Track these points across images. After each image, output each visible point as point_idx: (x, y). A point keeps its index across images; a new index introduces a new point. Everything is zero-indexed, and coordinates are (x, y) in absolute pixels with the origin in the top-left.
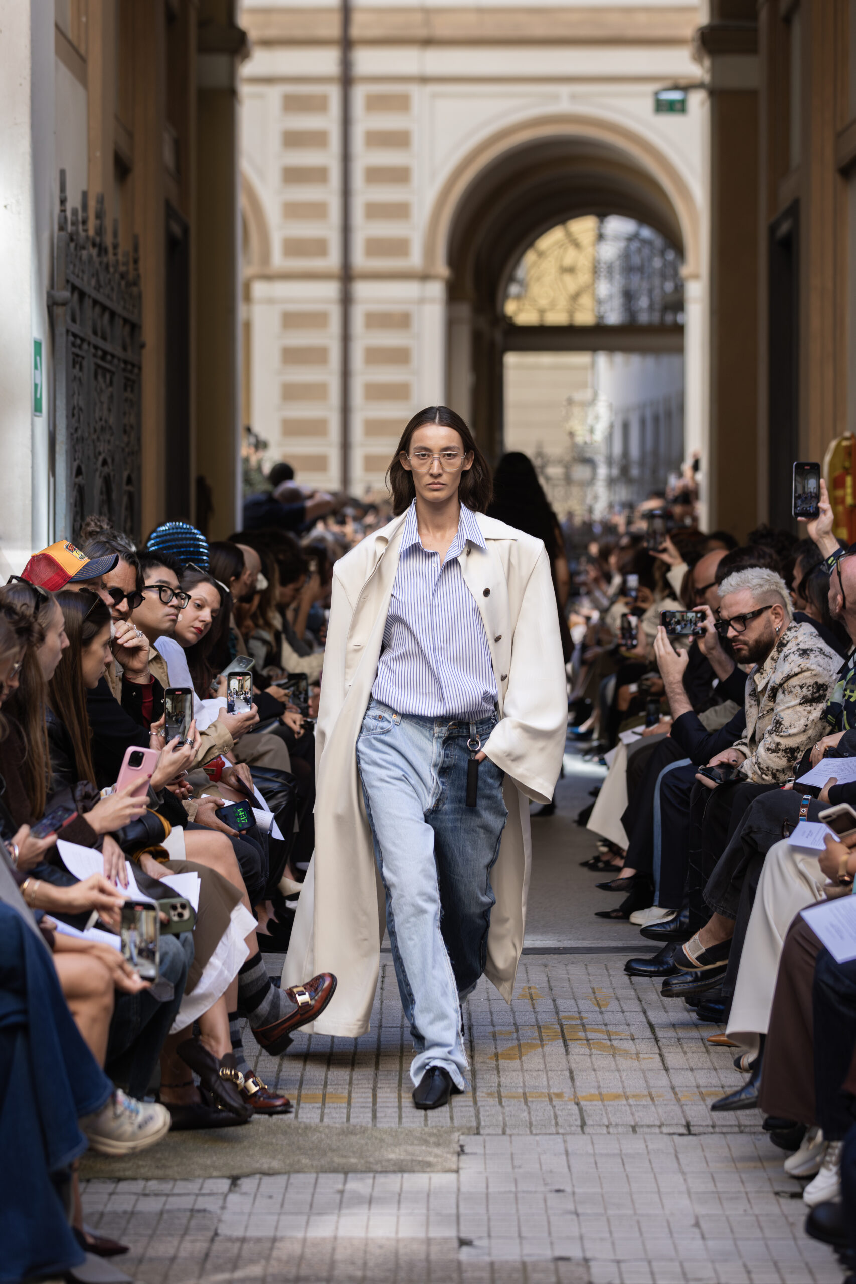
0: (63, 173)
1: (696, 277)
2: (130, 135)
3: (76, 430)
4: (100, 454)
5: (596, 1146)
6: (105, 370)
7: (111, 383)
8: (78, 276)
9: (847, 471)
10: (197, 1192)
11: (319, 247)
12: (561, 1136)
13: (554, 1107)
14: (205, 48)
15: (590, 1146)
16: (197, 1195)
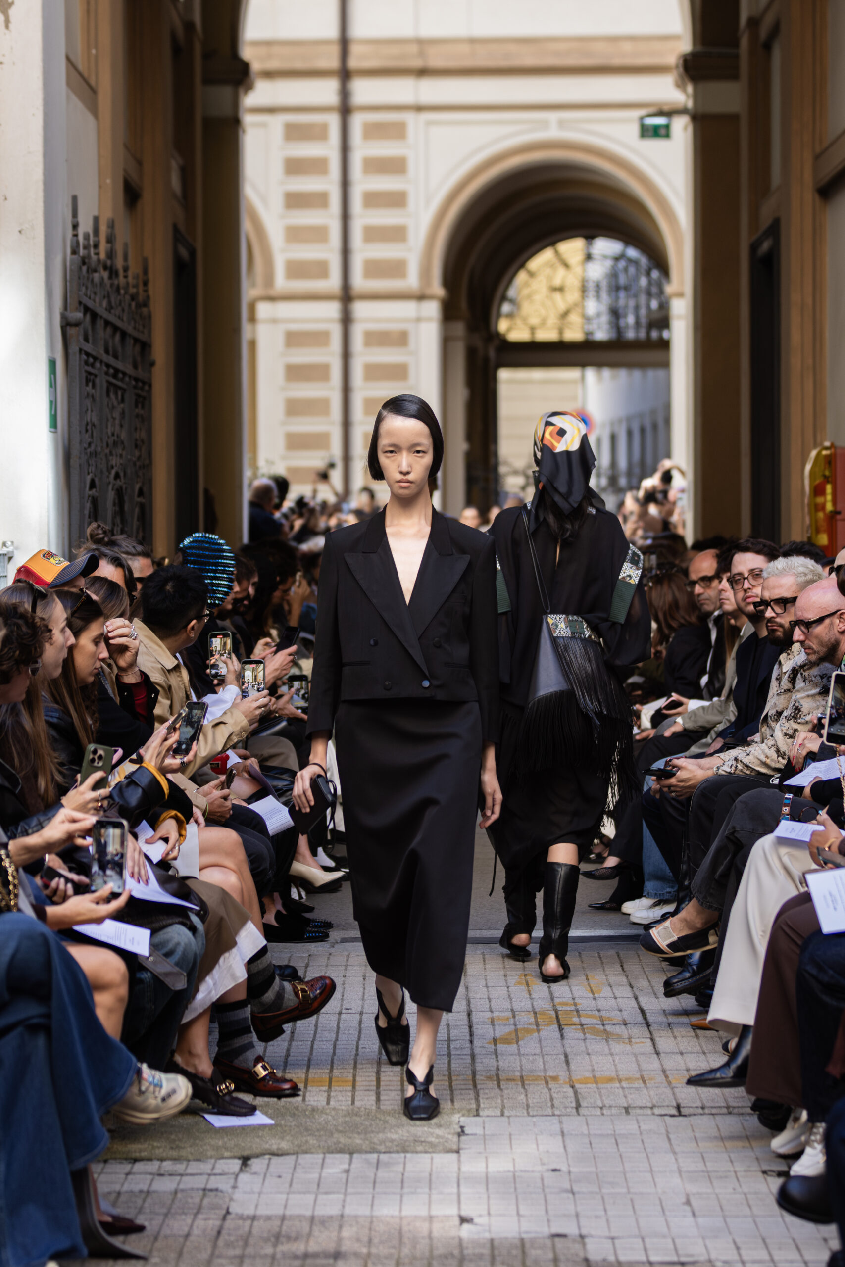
0: (75, 199)
1: (680, 295)
2: (140, 163)
3: (90, 444)
4: (112, 467)
5: (590, 1127)
6: (117, 387)
7: (123, 400)
8: (90, 298)
9: (827, 480)
10: (209, 1172)
11: (320, 269)
12: (557, 1117)
13: (550, 1090)
14: (208, 81)
15: (585, 1127)
16: (209, 1175)
